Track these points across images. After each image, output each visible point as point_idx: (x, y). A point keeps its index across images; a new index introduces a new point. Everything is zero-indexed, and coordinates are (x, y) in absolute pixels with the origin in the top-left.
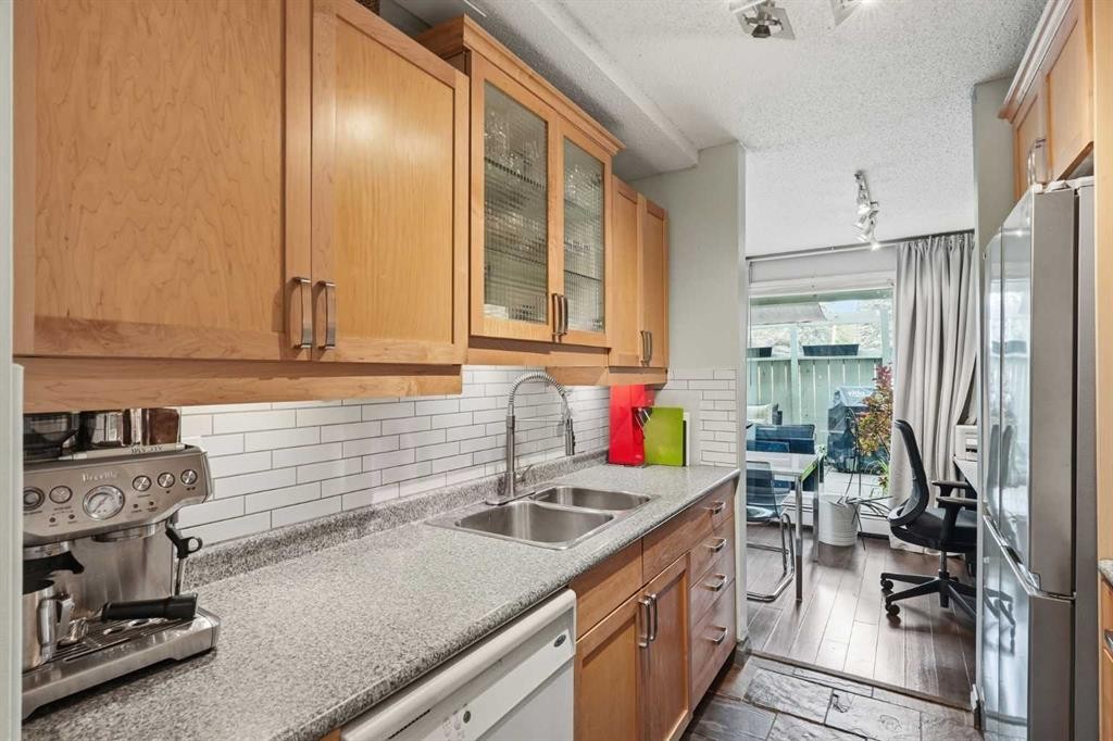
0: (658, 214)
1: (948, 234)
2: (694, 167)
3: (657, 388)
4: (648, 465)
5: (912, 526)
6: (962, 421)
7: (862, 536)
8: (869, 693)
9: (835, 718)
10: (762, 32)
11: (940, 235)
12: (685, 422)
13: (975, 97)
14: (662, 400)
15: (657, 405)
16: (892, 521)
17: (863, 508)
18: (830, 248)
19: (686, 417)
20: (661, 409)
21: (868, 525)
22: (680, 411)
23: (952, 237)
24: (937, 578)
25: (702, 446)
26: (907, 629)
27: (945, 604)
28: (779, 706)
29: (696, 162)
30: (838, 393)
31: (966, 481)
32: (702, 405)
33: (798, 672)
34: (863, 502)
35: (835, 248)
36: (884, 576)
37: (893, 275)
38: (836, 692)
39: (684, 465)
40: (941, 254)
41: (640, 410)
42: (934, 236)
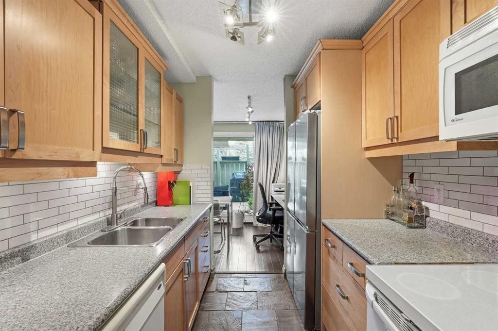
0: (180, 100)
1: (269, 121)
2: (194, 83)
3: (179, 172)
4: (175, 205)
5: (263, 219)
6: (273, 183)
7: (245, 223)
8: (255, 276)
9: (247, 288)
10: (234, 38)
11: (267, 121)
12: (190, 187)
13: (285, 80)
14: (181, 177)
15: (179, 179)
16: (257, 217)
17: (246, 214)
18: (234, 122)
19: (191, 184)
20: (180, 182)
21: (247, 219)
22: (188, 182)
23: (270, 123)
24: (269, 234)
25: (198, 196)
26: (262, 252)
27: (271, 242)
28: (228, 290)
29: (195, 81)
30: (233, 174)
31: (276, 201)
32: (197, 179)
33: (232, 275)
34: (245, 212)
35: (236, 122)
36: (254, 236)
37: (254, 133)
38: (245, 279)
39: (190, 204)
40: (268, 127)
41: (172, 182)
42: (266, 121)
